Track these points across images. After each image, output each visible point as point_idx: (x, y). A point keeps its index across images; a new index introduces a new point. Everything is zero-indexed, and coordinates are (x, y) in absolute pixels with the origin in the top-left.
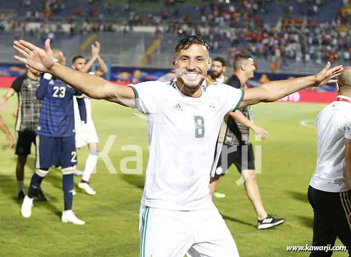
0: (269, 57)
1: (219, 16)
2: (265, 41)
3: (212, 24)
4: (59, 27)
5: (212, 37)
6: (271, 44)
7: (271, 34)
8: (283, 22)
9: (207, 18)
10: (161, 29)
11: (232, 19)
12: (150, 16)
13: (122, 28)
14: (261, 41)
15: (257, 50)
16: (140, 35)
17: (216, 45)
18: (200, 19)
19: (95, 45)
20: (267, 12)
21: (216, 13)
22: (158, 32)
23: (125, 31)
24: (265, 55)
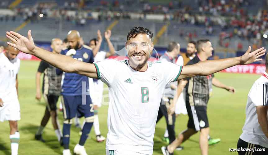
0: (252, 39)
1: (213, 7)
2: (249, 27)
3: (208, 13)
4: (89, 15)
5: (207, 24)
6: (253, 29)
7: (253, 22)
8: (263, 12)
9: (204, 9)
10: (168, 17)
11: (223, 9)
12: (159, 7)
13: (138, 16)
14: (245, 27)
15: (242, 34)
16: (151, 22)
17: (210, 30)
18: (198, 10)
19: (108, 33)
20: (250, 4)
21: (211, 5)
22: (166, 19)
23: (140, 19)
24: (249, 37)
